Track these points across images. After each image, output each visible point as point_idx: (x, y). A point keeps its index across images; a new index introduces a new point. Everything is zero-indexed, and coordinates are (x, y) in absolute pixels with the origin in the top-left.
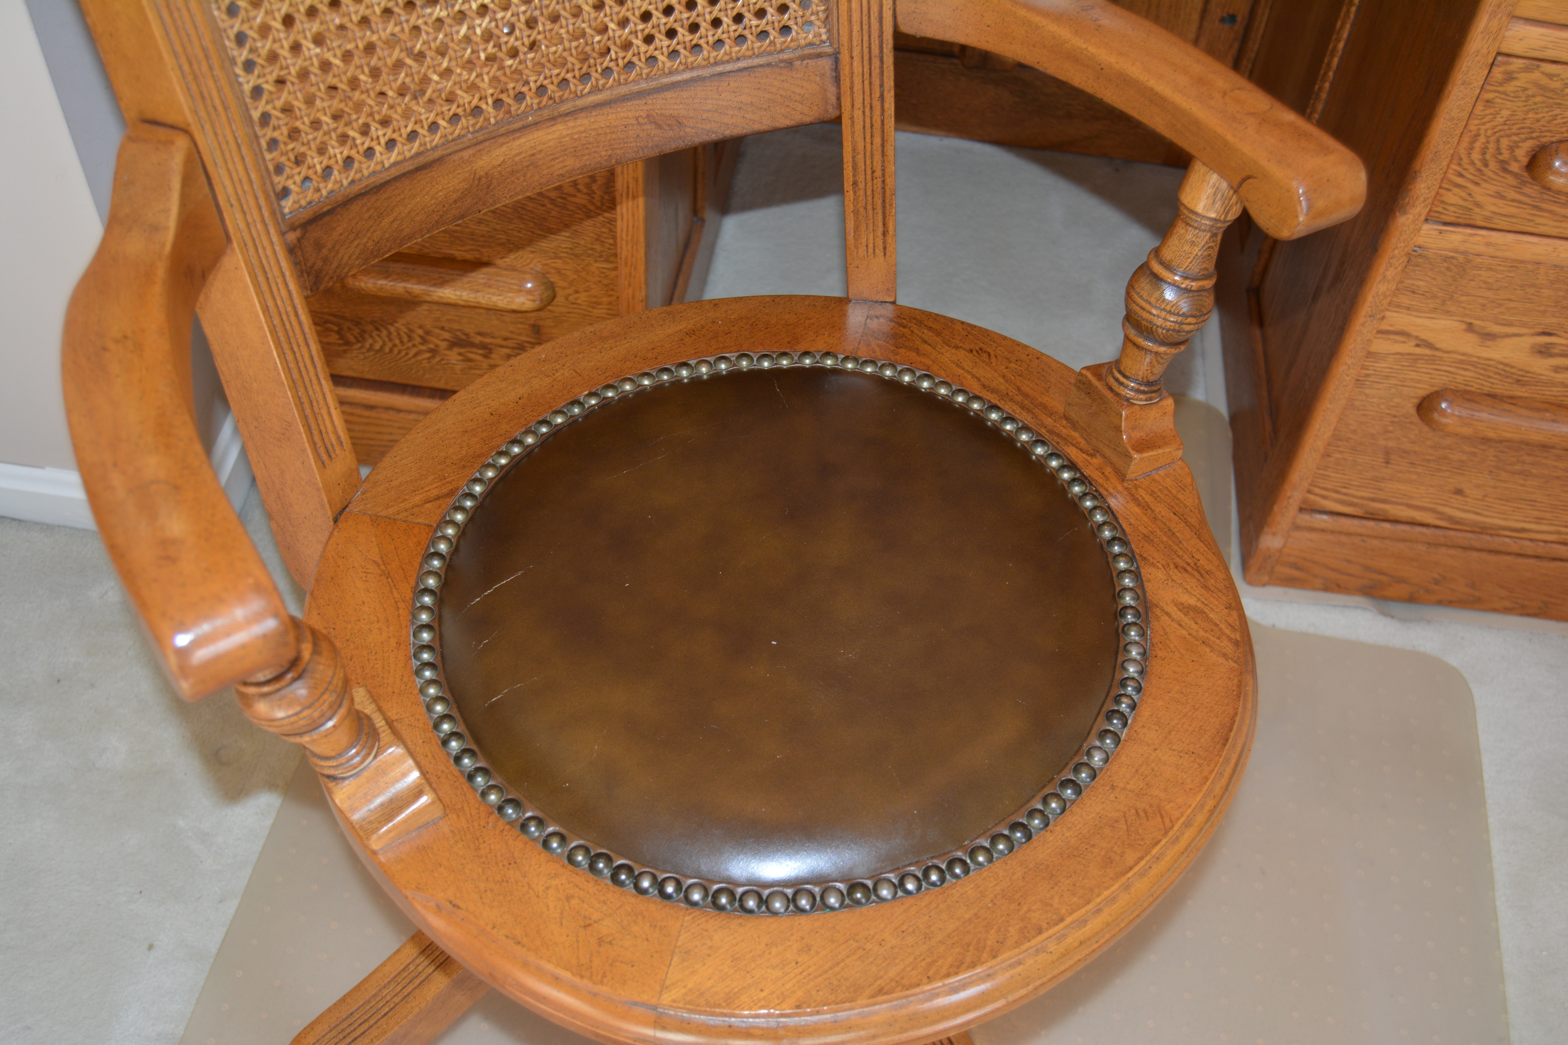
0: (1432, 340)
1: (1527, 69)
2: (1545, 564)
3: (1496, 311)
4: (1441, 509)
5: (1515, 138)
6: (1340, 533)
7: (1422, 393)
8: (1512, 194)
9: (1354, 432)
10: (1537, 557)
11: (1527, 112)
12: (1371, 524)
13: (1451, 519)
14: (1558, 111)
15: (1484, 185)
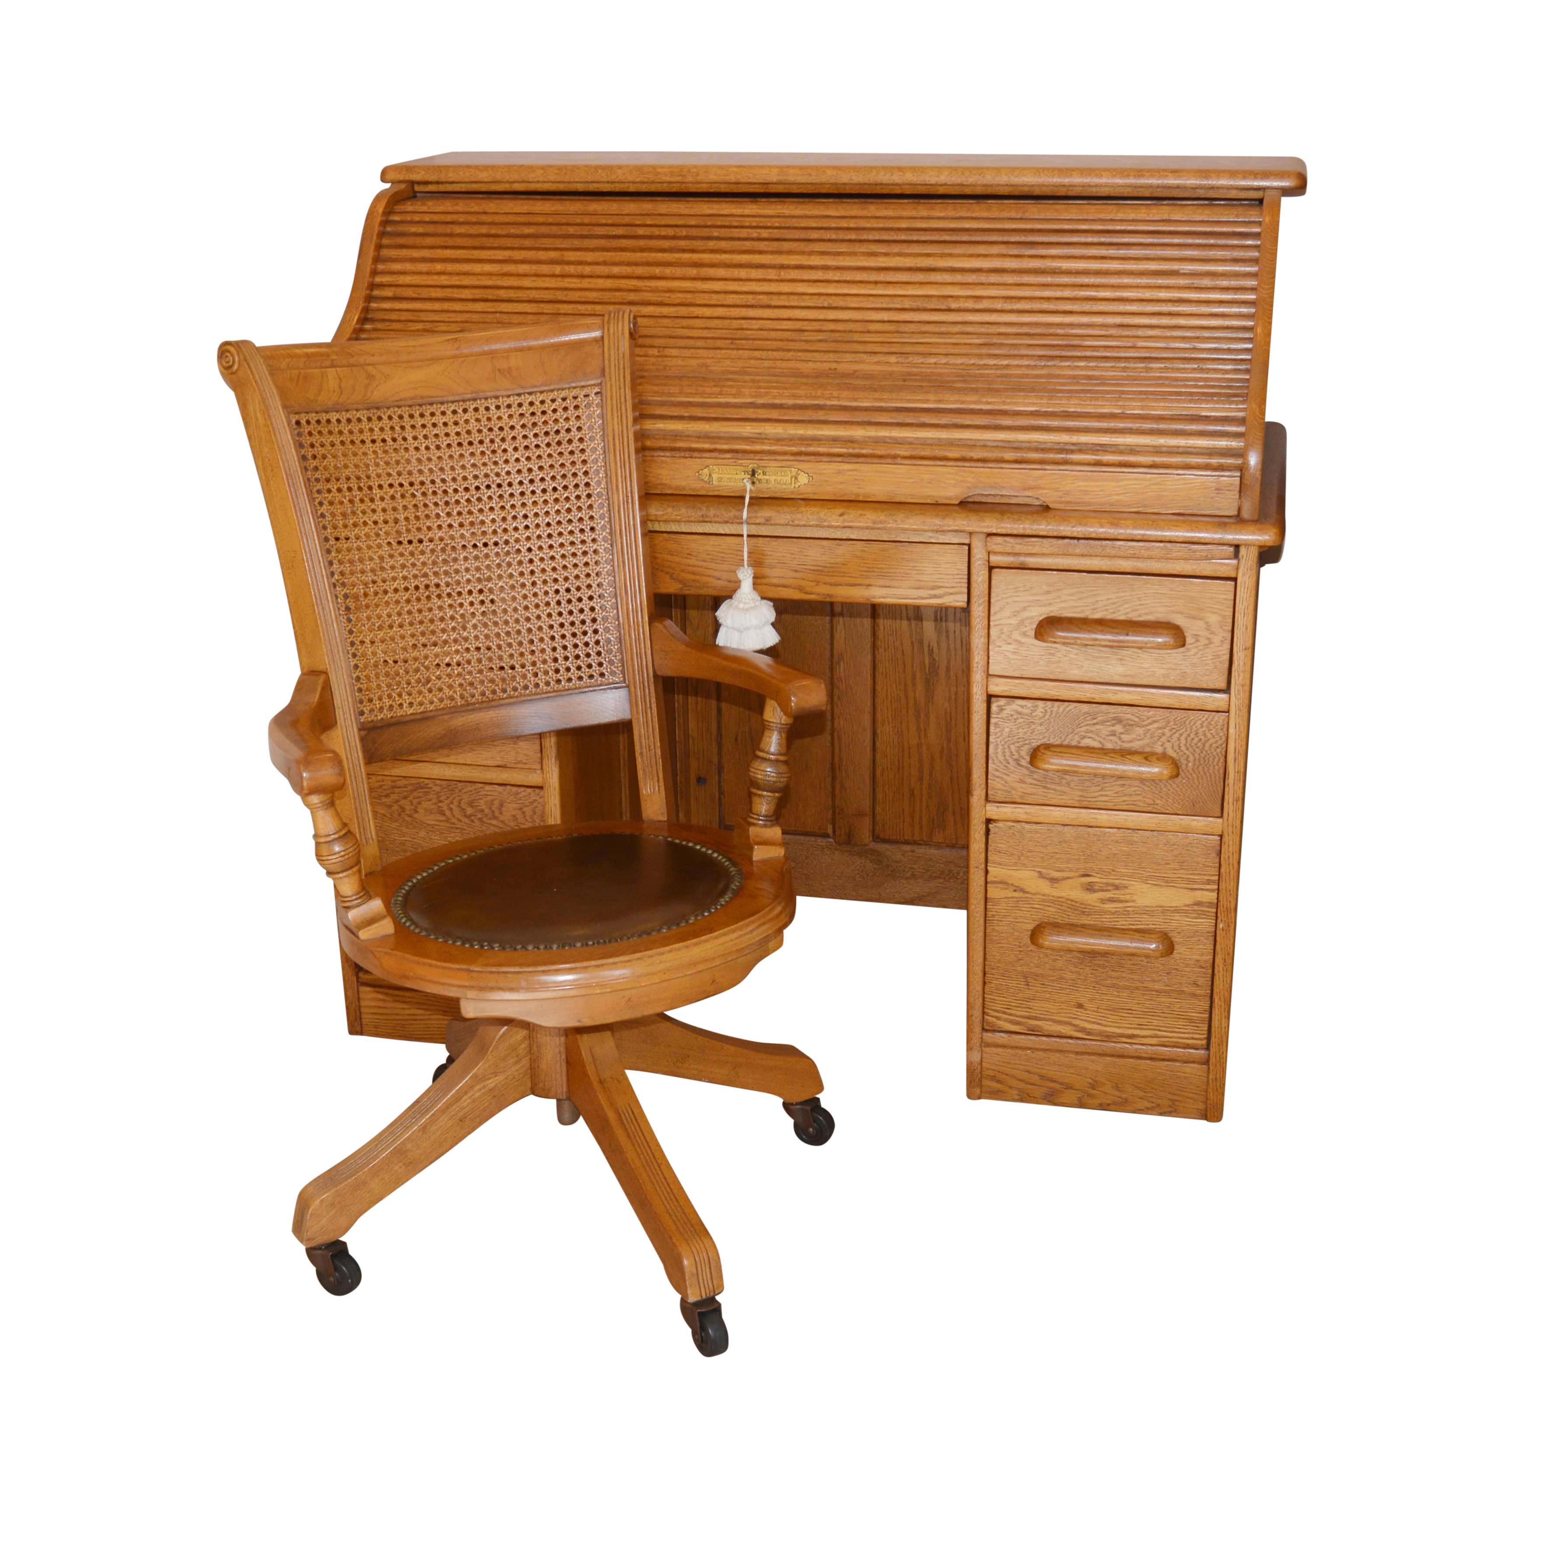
0: (1022, 886)
1: (1008, 704)
2: (1158, 1063)
3: (1052, 861)
4: (1074, 1022)
5: (1017, 745)
6: (1017, 1048)
7: (1031, 927)
8: (1029, 780)
9: (999, 961)
10: (1151, 1059)
11: (1018, 729)
12: (1033, 1038)
13: (1083, 1030)
14: (1033, 727)
15: (1012, 775)
